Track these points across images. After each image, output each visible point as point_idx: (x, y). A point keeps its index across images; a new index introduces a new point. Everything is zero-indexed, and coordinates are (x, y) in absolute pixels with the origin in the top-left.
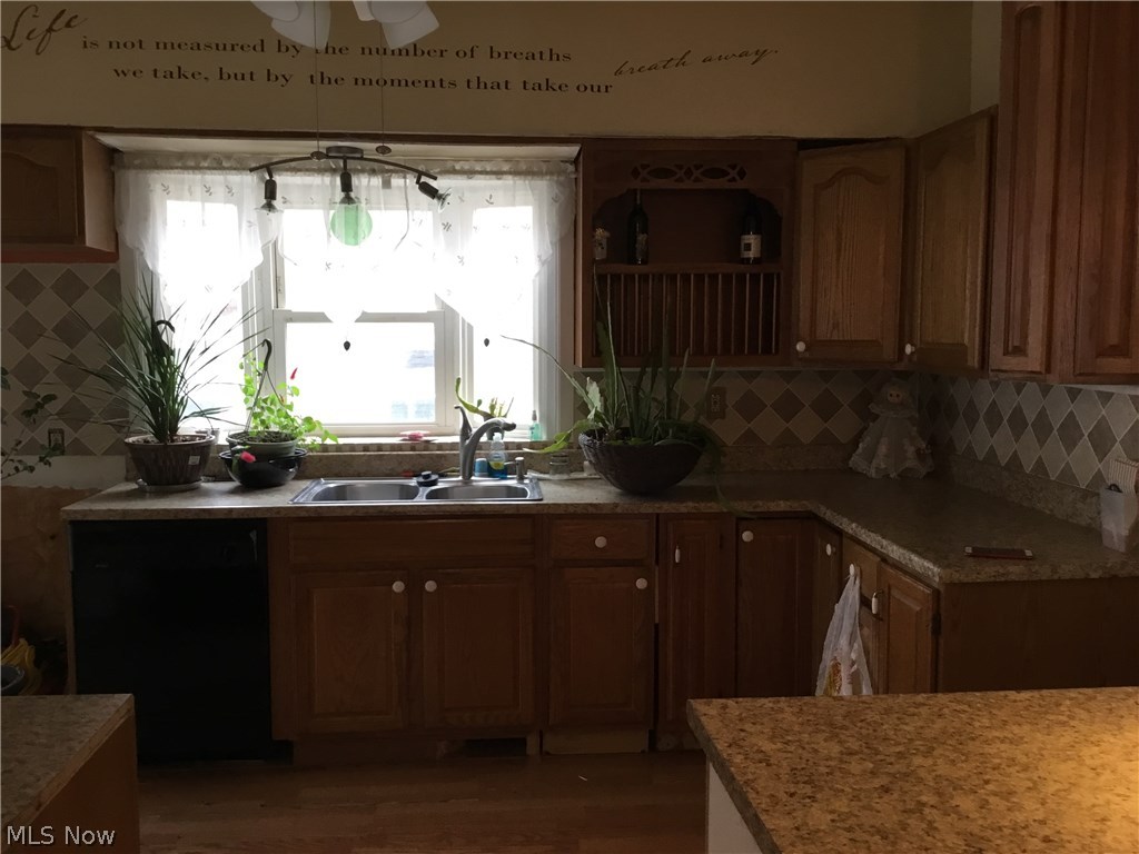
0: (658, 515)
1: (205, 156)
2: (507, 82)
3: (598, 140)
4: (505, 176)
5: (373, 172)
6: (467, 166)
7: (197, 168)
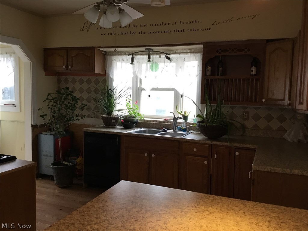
0: (212, 144)
1: (123, 52)
2: (184, 30)
3: (207, 43)
4: (188, 54)
5: (157, 54)
6: (179, 51)
7: (121, 55)
